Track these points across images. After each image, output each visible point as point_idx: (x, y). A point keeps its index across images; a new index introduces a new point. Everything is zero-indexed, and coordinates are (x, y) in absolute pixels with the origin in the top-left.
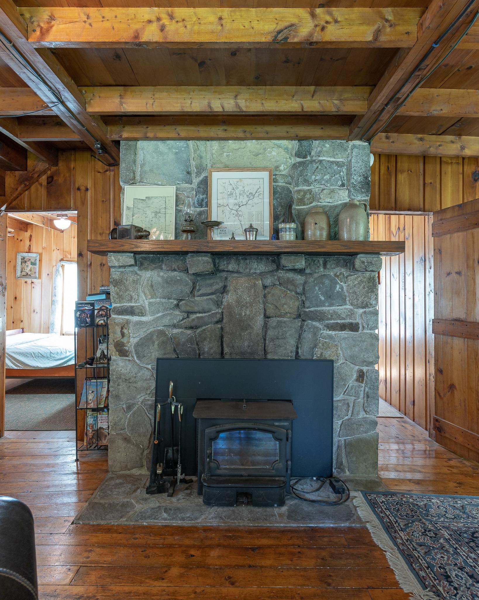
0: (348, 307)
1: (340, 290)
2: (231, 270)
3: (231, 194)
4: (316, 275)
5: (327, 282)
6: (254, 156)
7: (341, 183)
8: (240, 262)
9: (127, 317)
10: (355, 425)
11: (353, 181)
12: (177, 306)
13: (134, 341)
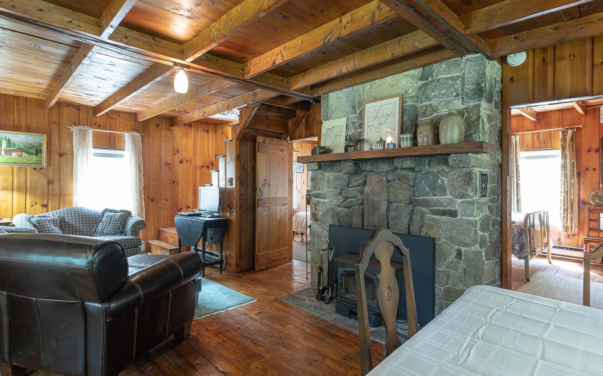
0: (449, 197)
1: (441, 183)
2: (368, 170)
3: (376, 117)
4: (423, 172)
5: (431, 177)
6: (391, 87)
7: (456, 94)
8: (373, 165)
9: (318, 199)
10: (453, 294)
11: (466, 90)
12: (340, 193)
13: (321, 213)
